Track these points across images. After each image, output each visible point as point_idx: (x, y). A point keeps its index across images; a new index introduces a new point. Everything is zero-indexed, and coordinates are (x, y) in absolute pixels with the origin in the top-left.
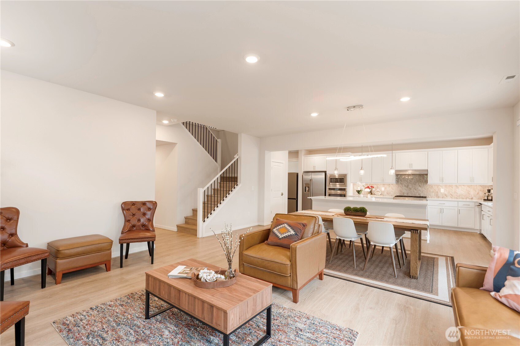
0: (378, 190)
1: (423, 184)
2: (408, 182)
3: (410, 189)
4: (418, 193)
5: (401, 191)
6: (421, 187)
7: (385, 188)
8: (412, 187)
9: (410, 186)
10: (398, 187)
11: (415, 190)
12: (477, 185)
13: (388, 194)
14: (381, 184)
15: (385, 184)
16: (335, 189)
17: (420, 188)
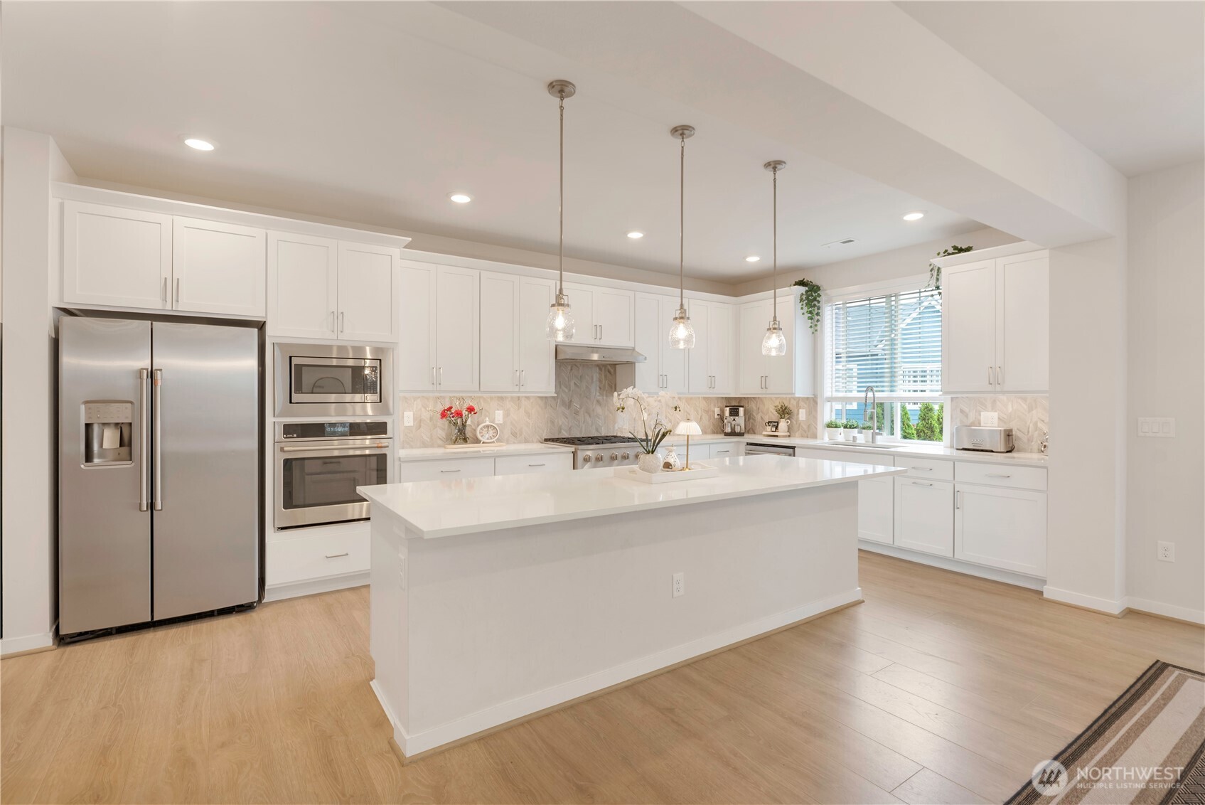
0: (488, 423)
1: (606, 396)
2: (570, 390)
3: (577, 413)
4: (594, 427)
5: (553, 422)
6: (600, 405)
7: (507, 415)
8: (581, 408)
9: (576, 405)
10: (546, 408)
11: (587, 417)
12: (699, 398)
13: (514, 434)
14: (491, 398)
15: (506, 398)
16: (328, 429)
17: (599, 410)
